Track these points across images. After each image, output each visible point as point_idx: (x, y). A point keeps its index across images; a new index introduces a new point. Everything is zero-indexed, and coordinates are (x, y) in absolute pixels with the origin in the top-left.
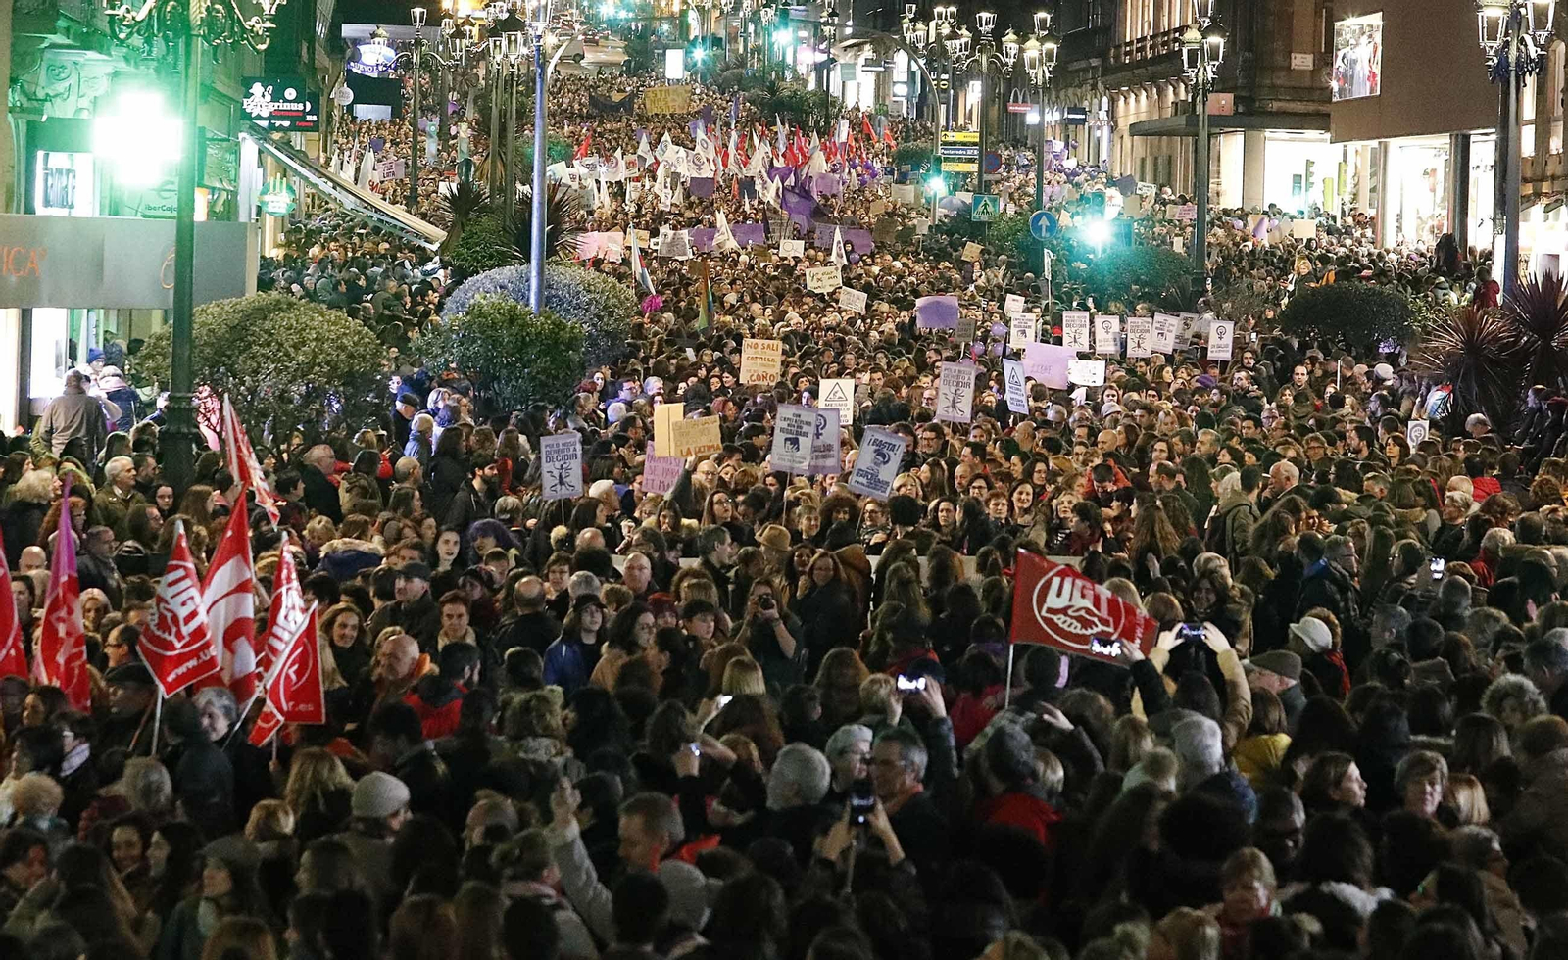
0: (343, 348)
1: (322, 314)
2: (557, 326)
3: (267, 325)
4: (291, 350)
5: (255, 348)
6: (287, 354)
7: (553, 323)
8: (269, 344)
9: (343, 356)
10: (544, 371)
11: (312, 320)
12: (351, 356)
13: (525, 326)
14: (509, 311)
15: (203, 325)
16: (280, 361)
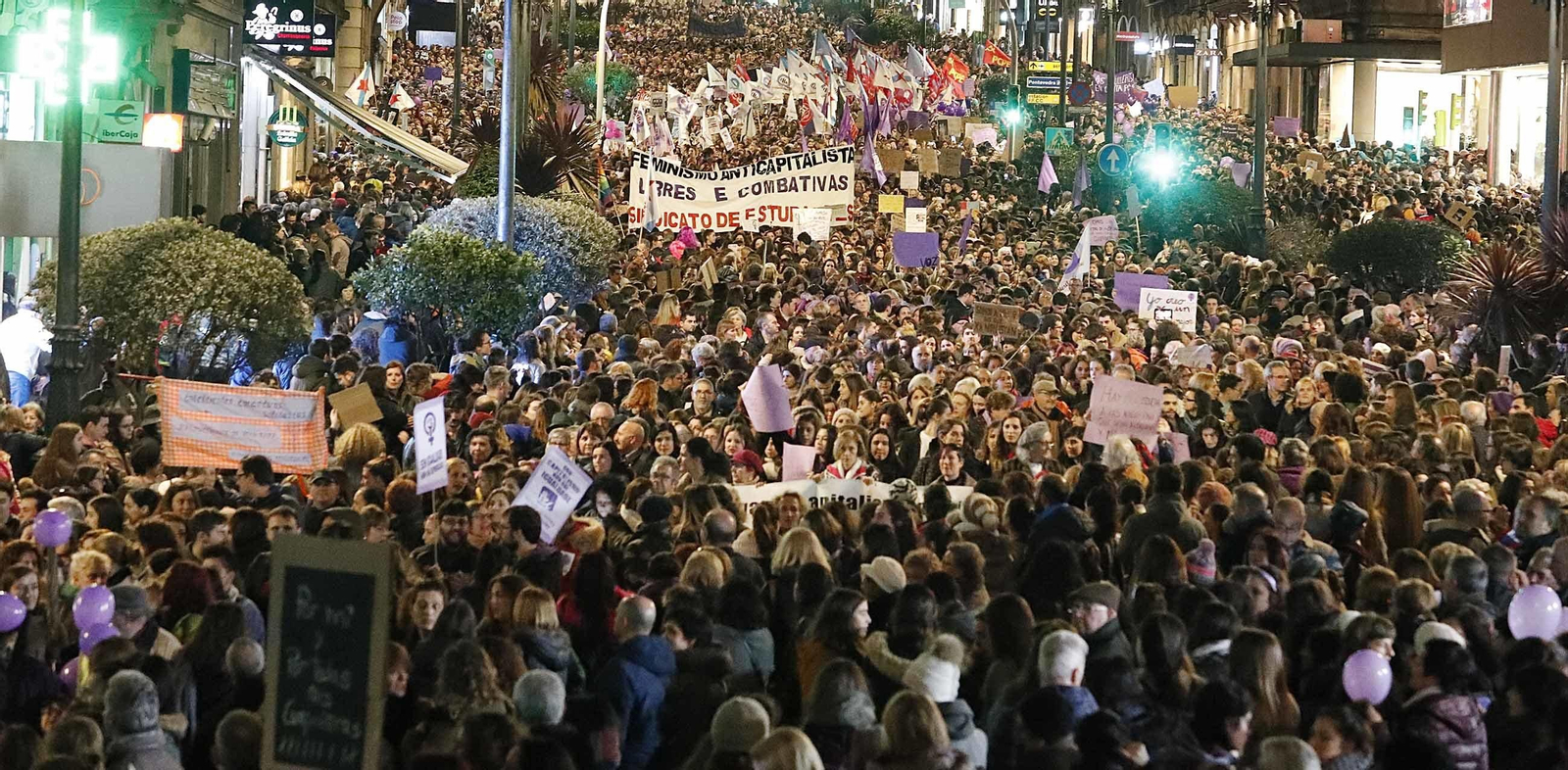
0: (246, 279)
1: (226, 242)
2: (504, 258)
3: (165, 254)
4: (189, 281)
5: (150, 278)
6: (184, 284)
7: (500, 256)
8: (165, 274)
9: (245, 287)
10: (491, 306)
11: (215, 249)
12: (256, 287)
13: (471, 258)
14: (453, 242)
15: (97, 254)
16: (176, 292)
